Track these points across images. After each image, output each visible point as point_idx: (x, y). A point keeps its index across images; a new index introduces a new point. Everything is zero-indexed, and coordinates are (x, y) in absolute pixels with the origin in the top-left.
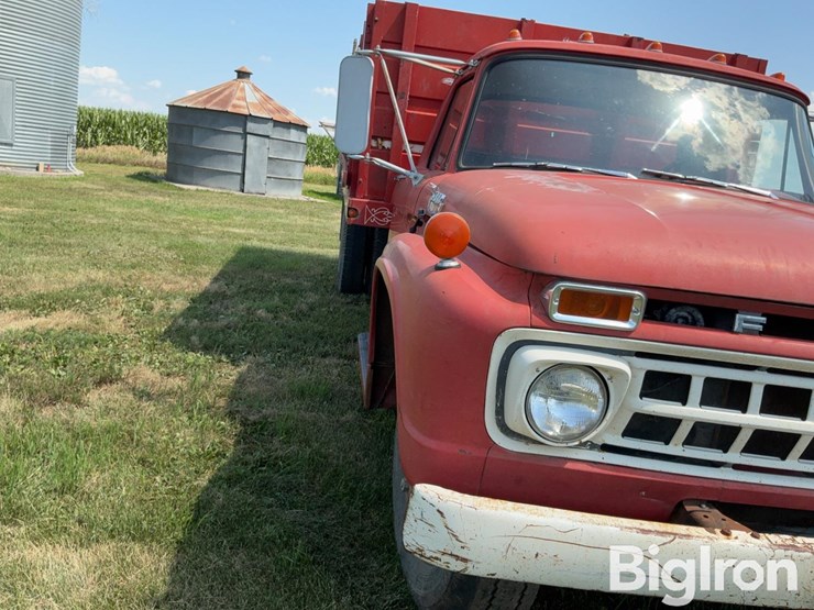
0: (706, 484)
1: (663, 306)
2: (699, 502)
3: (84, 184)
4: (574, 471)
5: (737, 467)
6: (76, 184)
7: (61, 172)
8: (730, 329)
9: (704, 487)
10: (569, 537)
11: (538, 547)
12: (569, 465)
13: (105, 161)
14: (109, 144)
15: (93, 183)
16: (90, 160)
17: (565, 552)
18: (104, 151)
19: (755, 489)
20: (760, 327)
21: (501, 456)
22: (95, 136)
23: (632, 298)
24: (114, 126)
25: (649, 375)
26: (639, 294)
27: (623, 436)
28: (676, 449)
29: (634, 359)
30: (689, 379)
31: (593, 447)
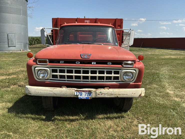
0: (63, 83)
1: (51, 61)
5: (68, 81)
7: (26, 51)
8: (60, 63)
10: (42, 90)
11: (38, 91)
12: (46, 82)
13: (37, 48)
14: (38, 44)
16: (34, 48)
17: (41, 91)
18: (36, 45)
23: (47, 61)
24: (38, 40)
25: (52, 70)
26: (47, 60)
27: (52, 78)
28: (59, 79)
29: (50, 68)
30: (57, 70)
31: (49, 80)
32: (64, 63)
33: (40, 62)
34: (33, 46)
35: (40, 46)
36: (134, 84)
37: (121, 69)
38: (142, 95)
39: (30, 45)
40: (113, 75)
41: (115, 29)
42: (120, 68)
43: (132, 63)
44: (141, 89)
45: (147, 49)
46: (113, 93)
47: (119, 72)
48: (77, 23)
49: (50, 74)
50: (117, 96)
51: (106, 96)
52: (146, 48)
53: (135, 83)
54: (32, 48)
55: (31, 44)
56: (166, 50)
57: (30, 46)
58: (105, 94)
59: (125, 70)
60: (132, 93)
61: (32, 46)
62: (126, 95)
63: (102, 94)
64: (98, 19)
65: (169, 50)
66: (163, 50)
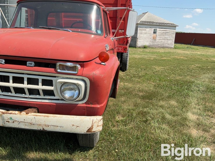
36: (85, 105)
37: (55, 77)
38: (93, 130)
40: (40, 87)
43: (76, 67)
44: (92, 119)
45: (200, 47)
46: (33, 122)
47: (51, 81)
50: (43, 128)
51: (22, 126)
52: (198, 47)
53: (89, 104)
58: (19, 122)
59: (63, 78)
60: (73, 125)
62: (61, 127)
63: (14, 122)
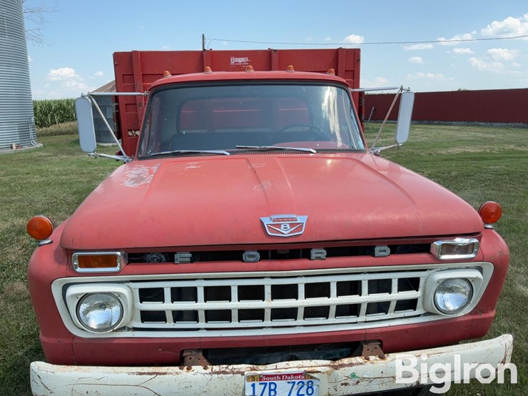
0: (191, 341)
2: (191, 350)
3: (40, 154)
4: (118, 344)
5: (208, 329)
6: (35, 155)
7: (27, 148)
8: (173, 262)
9: (189, 343)
10: (101, 382)
12: (115, 342)
13: (61, 133)
14: (62, 122)
15: (46, 152)
16: (55, 134)
18: (59, 126)
19: (218, 340)
20: (189, 260)
21: (80, 341)
22: (52, 117)
23: (116, 256)
24: (64, 110)
25: (141, 291)
26: (119, 253)
27: (142, 322)
28: (170, 324)
29: (131, 284)
30: (162, 289)
31: (129, 329)
32: (191, 262)
33: (85, 262)
34: (48, 129)
35: (71, 129)
36: (470, 317)
37: (425, 270)
39: (41, 127)
40: (395, 295)
41: (351, 90)
42: (423, 266)
43: (473, 244)
44: (504, 343)
47: (417, 280)
48: (213, 70)
49: (133, 306)
54: (47, 135)
55: (41, 123)
56: (442, 127)
57: (41, 130)
58: (370, 380)
59: (441, 271)
61: (44, 128)
63: (358, 382)
64: (275, 51)
65: (452, 127)
66: (434, 127)
